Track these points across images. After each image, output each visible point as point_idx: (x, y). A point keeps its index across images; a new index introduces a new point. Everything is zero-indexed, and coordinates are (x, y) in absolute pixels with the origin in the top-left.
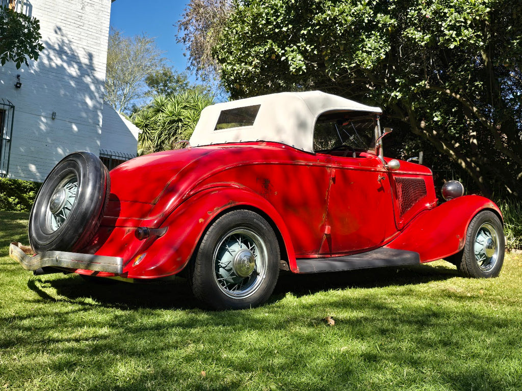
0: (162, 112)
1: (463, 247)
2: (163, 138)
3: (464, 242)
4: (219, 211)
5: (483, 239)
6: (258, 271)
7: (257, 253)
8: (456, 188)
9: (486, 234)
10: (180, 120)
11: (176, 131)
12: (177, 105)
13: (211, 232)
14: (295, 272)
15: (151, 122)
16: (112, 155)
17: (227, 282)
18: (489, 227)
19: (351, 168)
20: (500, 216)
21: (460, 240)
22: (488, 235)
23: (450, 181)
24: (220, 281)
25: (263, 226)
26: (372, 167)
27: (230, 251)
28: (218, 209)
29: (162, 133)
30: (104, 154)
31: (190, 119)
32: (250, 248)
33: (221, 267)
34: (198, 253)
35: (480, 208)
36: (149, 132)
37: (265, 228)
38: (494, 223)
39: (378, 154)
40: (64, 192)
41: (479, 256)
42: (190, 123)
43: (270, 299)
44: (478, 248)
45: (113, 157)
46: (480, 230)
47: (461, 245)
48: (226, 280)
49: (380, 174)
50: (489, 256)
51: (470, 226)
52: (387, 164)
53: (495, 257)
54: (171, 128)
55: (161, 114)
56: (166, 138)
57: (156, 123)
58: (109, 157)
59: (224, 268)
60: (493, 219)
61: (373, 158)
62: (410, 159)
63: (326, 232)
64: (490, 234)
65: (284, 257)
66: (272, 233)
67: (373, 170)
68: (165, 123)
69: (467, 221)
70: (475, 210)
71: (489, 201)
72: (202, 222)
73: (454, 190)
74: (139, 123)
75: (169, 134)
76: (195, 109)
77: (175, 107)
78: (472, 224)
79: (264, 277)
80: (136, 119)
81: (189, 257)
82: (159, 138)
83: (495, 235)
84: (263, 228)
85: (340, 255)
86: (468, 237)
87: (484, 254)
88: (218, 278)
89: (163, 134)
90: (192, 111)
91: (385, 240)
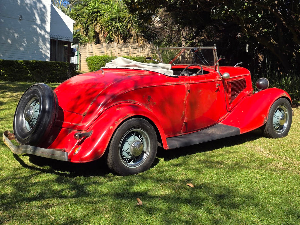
0: (87, 6)
1: (265, 123)
2: (88, 23)
3: (267, 119)
4: (122, 121)
5: (279, 115)
6: (145, 150)
7: (144, 140)
8: (264, 83)
9: (281, 111)
10: (99, 12)
11: (96, 18)
12: (96, 2)
13: (118, 133)
14: (167, 149)
15: (80, 12)
16: (57, 38)
17: (127, 159)
18: (283, 107)
19: (200, 82)
20: (290, 101)
21: (265, 118)
22: (282, 112)
23: (261, 78)
24: (123, 159)
25: (147, 126)
26: (213, 79)
27: (128, 142)
28: (121, 120)
29: (87, 20)
30: (53, 38)
31: (105, 11)
32: (140, 139)
33: (124, 151)
34: (110, 146)
35: (278, 97)
36: (80, 19)
37: (148, 127)
38: (286, 105)
39: (216, 70)
40: (32, 109)
41: (276, 125)
42: (105, 14)
43: (152, 165)
44: (275, 120)
45: (58, 39)
46: (277, 110)
47: (265, 120)
48: (127, 158)
49: (218, 82)
50: (282, 125)
51: (271, 109)
52: (221, 76)
53: (286, 125)
54: (93, 17)
55: (86, 8)
56: (90, 23)
57: (83, 13)
58: (56, 39)
59: (125, 151)
60: (286, 103)
61: (214, 72)
62: (238, 64)
63: (185, 121)
64: (283, 111)
65: (160, 140)
66: (153, 128)
67: (213, 81)
68: (90, 13)
69: (269, 105)
70: (274, 99)
71: (283, 92)
72: (112, 129)
73: (263, 84)
74: (73, 14)
75: (92, 21)
76: (108, 4)
77: (95, 3)
78: (272, 107)
79: (148, 154)
80: (71, 11)
81: (105, 149)
82: (86, 23)
83: (286, 112)
84: (147, 127)
85: (193, 132)
86: (269, 116)
87: (279, 124)
88: (122, 157)
89: (89, 21)
90: (106, 5)
91: (220, 119)
